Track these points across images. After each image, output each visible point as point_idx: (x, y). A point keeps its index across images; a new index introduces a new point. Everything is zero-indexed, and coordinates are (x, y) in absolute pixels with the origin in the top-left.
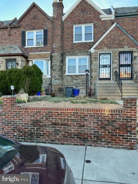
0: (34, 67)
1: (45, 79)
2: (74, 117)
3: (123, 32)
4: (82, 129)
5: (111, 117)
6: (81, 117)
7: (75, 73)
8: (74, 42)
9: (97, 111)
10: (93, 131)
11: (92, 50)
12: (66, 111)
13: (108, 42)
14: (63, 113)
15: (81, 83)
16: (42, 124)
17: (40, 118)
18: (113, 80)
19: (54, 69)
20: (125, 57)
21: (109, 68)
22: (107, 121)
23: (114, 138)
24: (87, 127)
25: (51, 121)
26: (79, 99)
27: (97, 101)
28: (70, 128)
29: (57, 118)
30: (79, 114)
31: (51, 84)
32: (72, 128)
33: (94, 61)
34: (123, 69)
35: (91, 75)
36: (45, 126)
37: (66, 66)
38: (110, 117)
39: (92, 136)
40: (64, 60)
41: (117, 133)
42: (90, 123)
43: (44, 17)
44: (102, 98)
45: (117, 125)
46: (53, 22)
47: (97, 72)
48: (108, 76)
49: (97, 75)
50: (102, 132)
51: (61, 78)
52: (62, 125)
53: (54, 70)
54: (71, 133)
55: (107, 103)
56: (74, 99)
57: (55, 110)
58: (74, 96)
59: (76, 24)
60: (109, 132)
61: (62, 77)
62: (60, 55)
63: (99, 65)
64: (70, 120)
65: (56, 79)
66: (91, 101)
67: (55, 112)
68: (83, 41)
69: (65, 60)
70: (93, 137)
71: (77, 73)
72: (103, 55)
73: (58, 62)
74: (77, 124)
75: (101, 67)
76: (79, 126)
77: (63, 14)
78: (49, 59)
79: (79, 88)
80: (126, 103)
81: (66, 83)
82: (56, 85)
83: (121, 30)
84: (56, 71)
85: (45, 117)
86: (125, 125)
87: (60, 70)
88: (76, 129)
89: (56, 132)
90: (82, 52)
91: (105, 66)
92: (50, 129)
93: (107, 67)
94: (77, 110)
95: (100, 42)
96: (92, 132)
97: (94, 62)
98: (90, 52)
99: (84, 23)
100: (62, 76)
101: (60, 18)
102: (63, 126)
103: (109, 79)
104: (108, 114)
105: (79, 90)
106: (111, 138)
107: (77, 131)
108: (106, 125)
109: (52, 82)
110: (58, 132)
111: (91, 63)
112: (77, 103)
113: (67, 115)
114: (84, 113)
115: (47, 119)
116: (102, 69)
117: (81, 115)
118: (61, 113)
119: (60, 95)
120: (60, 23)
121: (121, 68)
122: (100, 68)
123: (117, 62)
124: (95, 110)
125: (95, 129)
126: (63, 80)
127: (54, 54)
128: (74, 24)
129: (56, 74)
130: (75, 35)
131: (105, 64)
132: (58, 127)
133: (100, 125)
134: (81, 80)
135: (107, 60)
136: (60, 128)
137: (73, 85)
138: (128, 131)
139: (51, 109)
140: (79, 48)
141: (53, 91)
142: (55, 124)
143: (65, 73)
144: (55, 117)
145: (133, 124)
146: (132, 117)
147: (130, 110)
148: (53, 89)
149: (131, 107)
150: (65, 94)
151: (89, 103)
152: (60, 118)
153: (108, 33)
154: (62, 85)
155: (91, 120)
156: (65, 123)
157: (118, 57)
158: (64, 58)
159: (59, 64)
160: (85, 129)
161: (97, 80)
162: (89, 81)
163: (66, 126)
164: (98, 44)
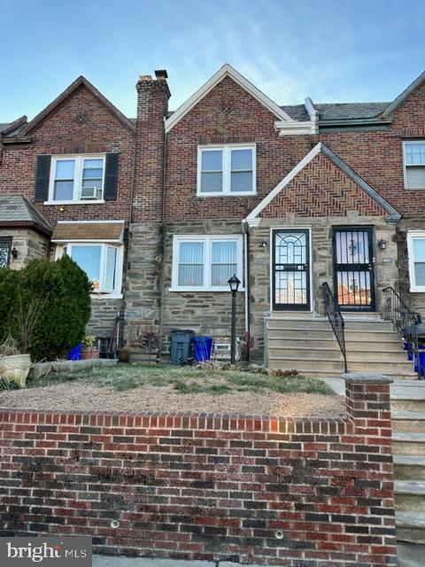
0: (64, 267)
1: (104, 304)
2: (176, 450)
3: (341, 169)
4: (202, 495)
5: (306, 447)
6: (202, 451)
7: (202, 285)
8: (199, 194)
9: (258, 427)
10: (242, 500)
11: (252, 220)
12: (146, 424)
13: (299, 199)
14: (138, 432)
15: (220, 319)
16: (59, 474)
17: (50, 453)
18: (316, 310)
19: (132, 270)
20: (349, 243)
21: (304, 273)
22: (295, 463)
23: (317, 529)
24: (221, 486)
25: (91, 464)
26: (204, 376)
27: (263, 384)
28: (161, 491)
29: (114, 452)
30: (194, 438)
31: (120, 320)
32: (166, 491)
33: (256, 251)
34: (345, 280)
35: (249, 292)
36: (68, 482)
37: (171, 262)
38: (303, 450)
39: (238, 524)
40: (167, 246)
41: (326, 508)
42: (232, 470)
43: (109, 118)
44: (283, 370)
45: (327, 480)
46: (135, 135)
47: (269, 284)
48: (300, 299)
49: (269, 294)
50: (274, 506)
51: (155, 301)
52: (131, 478)
53: (133, 275)
54: (163, 510)
55: (295, 389)
56: (188, 375)
57: (108, 424)
58: (190, 363)
59: (205, 143)
60: (299, 507)
61: (158, 297)
62: (155, 230)
63: (274, 265)
64: (160, 462)
65: (140, 305)
66: (243, 383)
67: (107, 431)
68: (226, 191)
69: (171, 245)
70: (241, 525)
71: (207, 287)
72: (283, 235)
73: (147, 252)
74: (186, 475)
75: (280, 271)
76: (195, 484)
77: (167, 114)
78: (120, 240)
79: (210, 333)
80: (357, 399)
81: (171, 315)
82: (138, 323)
83: (335, 164)
84: (139, 279)
85: (69, 450)
86: (355, 479)
87: (154, 275)
88: (181, 496)
89: (109, 508)
90: (221, 224)
91: (290, 268)
92: (85, 496)
93: (297, 270)
94: (186, 423)
95: (276, 198)
96: (238, 504)
97: (257, 256)
98: (247, 224)
99: (229, 141)
100: (159, 294)
101: (157, 124)
102: (135, 482)
103: (305, 307)
104: (295, 438)
105: (209, 342)
106: (308, 527)
107: (185, 501)
108: (289, 479)
109: (126, 314)
110: (115, 507)
111: (250, 258)
112: (193, 390)
113: (150, 441)
114: (212, 434)
115: (76, 456)
116: (283, 275)
117: (200, 443)
118: (129, 432)
119: (147, 357)
120: (156, 137)
121: (339, 274)
122: (277, 274)
123: (326, 257)
124: (249, 423)
125: (250, 496)
126: (163, 306)
127: (137, 226)
128: (200, 143)
129: (140, 288)
130: (202, 173)
131: (290, 262)
132: (116, 489)
133: (269, 478)
134: (220, 309)
135: (298, 251)
136: (124, 491)
137: (195, 325)
138: (364, 503)
139: (93, 418)
140: (215, 212)
141: (128, 344)
142: (105, 476)
143: (170, 286)
144: (106, 448)
145: (381, 476)
146: (376, 450)
147: (371, 423)
148: (127, 336)
149: (371, 413)
150: (166, 355)
151: (236, 392)
152: (124, 455)
153: (299, 173)
154: (156, 322)
155: (238, 460)
156: (144, 471)
157: (331, 243)
158: (167, 241)
159: (150, 258)
160: (214, 494)
161: (269, 310)
162: (244, 313)
163: (145, 483)
164: (269, 202)
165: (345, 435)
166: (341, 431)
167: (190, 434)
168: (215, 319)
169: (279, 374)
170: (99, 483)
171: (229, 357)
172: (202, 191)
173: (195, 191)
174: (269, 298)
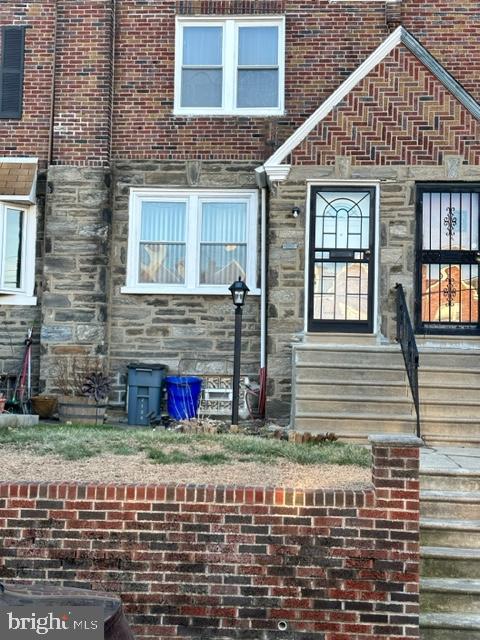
1: (3, 314)
2: (158, 527)
3: (435, 78)
4: (190, 580)
5: (317, 522)
6: (191, 528)
7: (182, 281)
8: (179, 111)
9: (259, 498)
10: (239, 586)
11: (275, 167)
12: (120, 496)
13: (360, 130)
14: (110, 506)
15: (215, 345)
16: (10, 559)
18: (382, 331)
19: (54, 254)
20: (445, 214)
21: (365, 266)
22: (302, 541)
23: (328, 618)
24: (213, 569)
25: (51, 546)
26: (189, 441)
27: (276, 453)
28: (139, 577)
29: (80, 530)
30: (181, 512)
31: (33, 343)
32: (146, 577)
33: (281, 225)
35: (267, 296)
36: (22, 569)
37: (126, 240)
38: (313, 526)
39: (233, 613)
40: (119, 207)
41: (338, 594)
42: (227, 550)
44: (314, 434)
45: (340, 561)
47: (302, 284)
48: (356, 312)
49: (302, 302)
50: (277, 592)
51: (97, 311)
52: (101, 562)
53: (56, 263)
54: (142, 599)
55: (322, 460)
57: (72, 496)
58: (166, 423)
59: (190, 12)
60: (307, 593)
61: (102, 303)
62: (96, 180)
63: (313, 250)
64: (138, 541)
65: (69, 317)
66: (247, 453)
67: (71, 505)
68: (229, 108)
69: (126, 207)
70: (237, 615)
71: (192, 286)
72: (330, 197)
73: (82, 220)
74: (170, 557)
75: (322, 261)
76: (181, 568)
78: (31, 197)
79: (197, 370)
80: (379, 465)
81: (126, 337)
82: (65, 351)
83: (426, 68)
84: (67, 269)
85: (22, 529)
86: (374, 560)
87: (94, 262)
88: (164, 582)
90: (219, 169)
91: (341, 256)
93: (352, 260)
94: (170, 495)
95: (318, 128)
96: (234, 591)
97: (283, 233)
98: (264, 176)
99: (234, 10)
100: (103, 298)
102: (107, 567)
103: (363, 327)
104: (305, 512)
105: (196, 385)
106: (316, 616)
107: (169, 588)
108: (296, 560)
109: (43, 334)
111: (270, 238)
112: (176, 460)
113: (127, 516)
114: (204, 508)
115: (31, 536)
116: (329, 268)
117: (189, 518)
118: (98, 506)
119: (92, 411)
121: (425, 268)
122: (318, 267)
123: (402, 238)
124: (249, 494)
125: (248, 581)
126: (110, 319)
127: (63, 171)
128: (181, 13)
129: (69, 287)
130: (183, 69)
131: (342, 245)
132: (84, 576)
133: (271, 560)
134: (214, 326)
136: (92, 578)
137: (169, 355)
138: (384, 587)
139: (53, 489)
140: (207, 145)
141: (49, 386)
142: (70, 560)
143: (124, 284)
144: (70, 526)
145: (405, 556)
146: (400, 525)
147: (395, 494)
148: (44, 374)
149: (396, 482)
150: (118, 407)
151: (236, 462)
152: (92, 534)
153: (361, 81)
154: (99, 350)
155: (234, 539)
156: (118, 553)
157: (413, 212)
158: (117, 199)
159: (86, 232)
160: (204, 579)
161: (301, 330)
162: (259, 335)
163: (119, 568)
164: (306, 134)
165: (364, 508)
166: (360, 503)
167: (176, 507)
168: (206, 344)
169: (309, 439)
170: (61, 569)
171: (228, 411)
172: (183, 105)
173: (171, 104)
174: (302, 309)
